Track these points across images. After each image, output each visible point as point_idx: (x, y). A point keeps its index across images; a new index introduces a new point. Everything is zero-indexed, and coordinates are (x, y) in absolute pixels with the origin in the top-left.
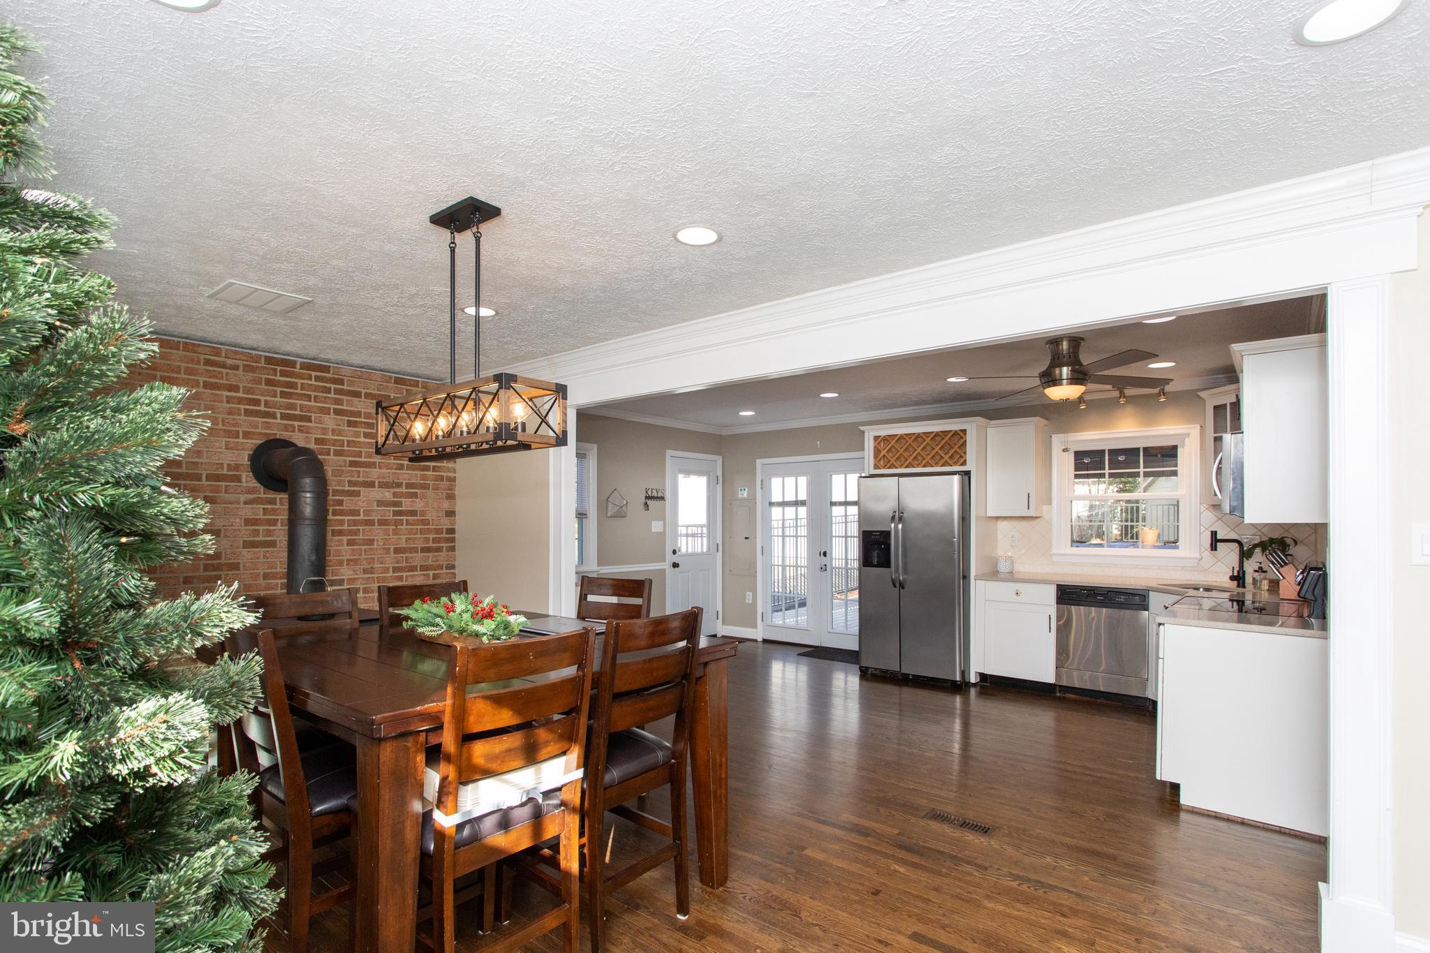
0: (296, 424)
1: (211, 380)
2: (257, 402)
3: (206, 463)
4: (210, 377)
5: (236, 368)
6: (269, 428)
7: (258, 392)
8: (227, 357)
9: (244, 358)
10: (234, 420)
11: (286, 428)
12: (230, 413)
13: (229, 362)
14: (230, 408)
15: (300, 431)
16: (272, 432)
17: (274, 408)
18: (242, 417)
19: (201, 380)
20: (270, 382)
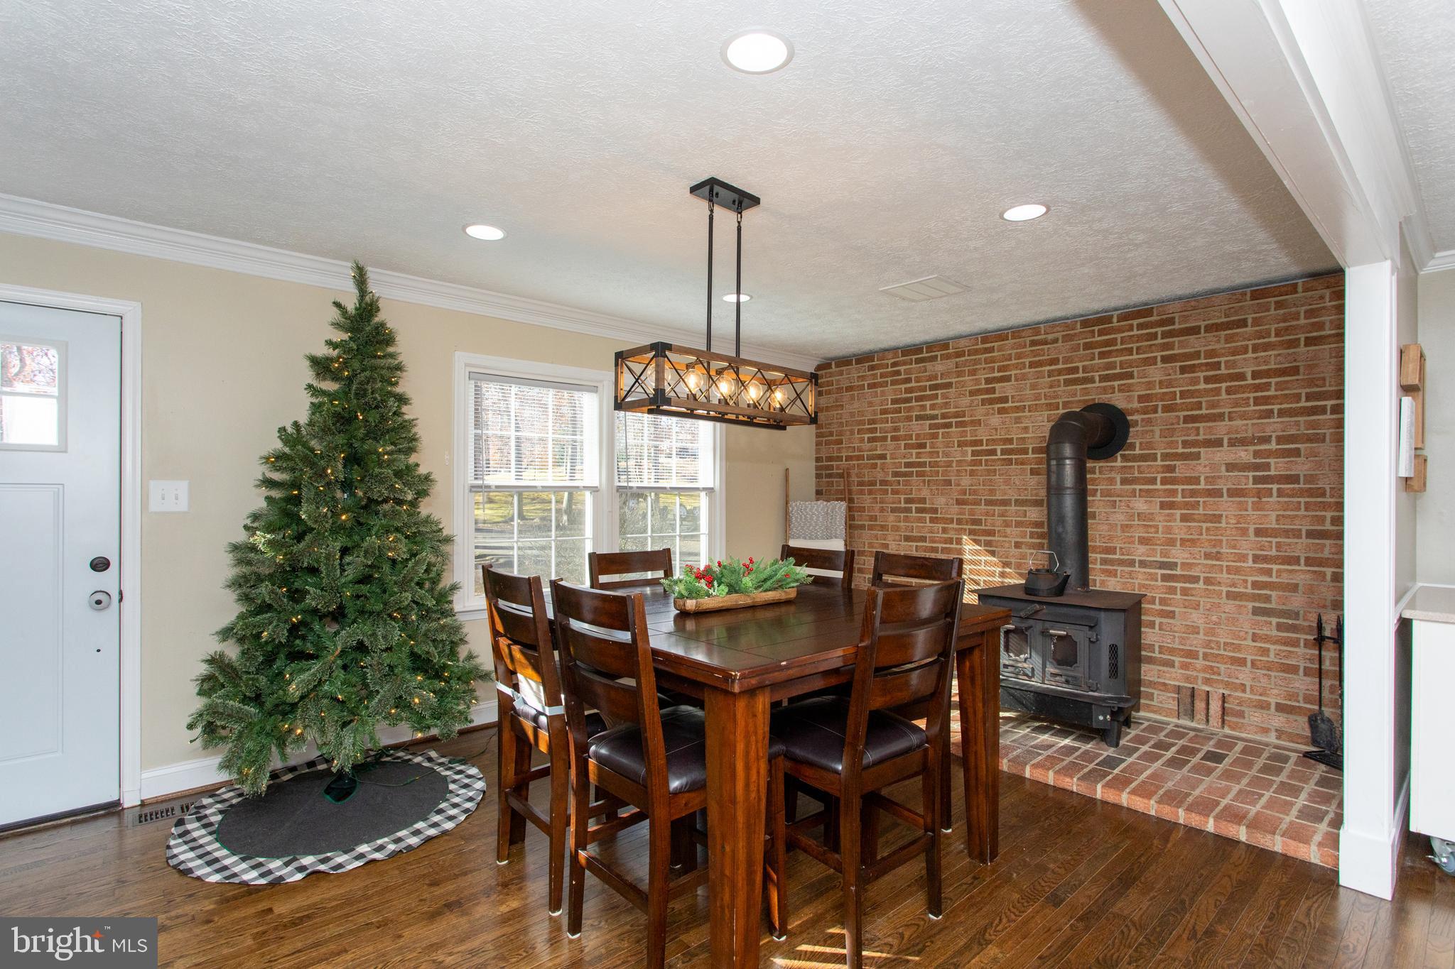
0: (1116, 383)
1: (1034, 359)
2: (1075, 370)
3: (1031, 438)
4: (1035, 356)
5: (1056, 341)
6: (1087, 394)
7: (1076, 359)
8: (1046, 333)
9: (1061, 329)
10: (1054, 392)
11: (1105, 390)
12: (1051, 387)
13: (1050, 337)
14: (1051, 381)
15: (1120, 391)
16: (1091, 397)
17: (1093, 372)
18: (1062, 388)
19: (1027, 361)
20: (1088, 346)
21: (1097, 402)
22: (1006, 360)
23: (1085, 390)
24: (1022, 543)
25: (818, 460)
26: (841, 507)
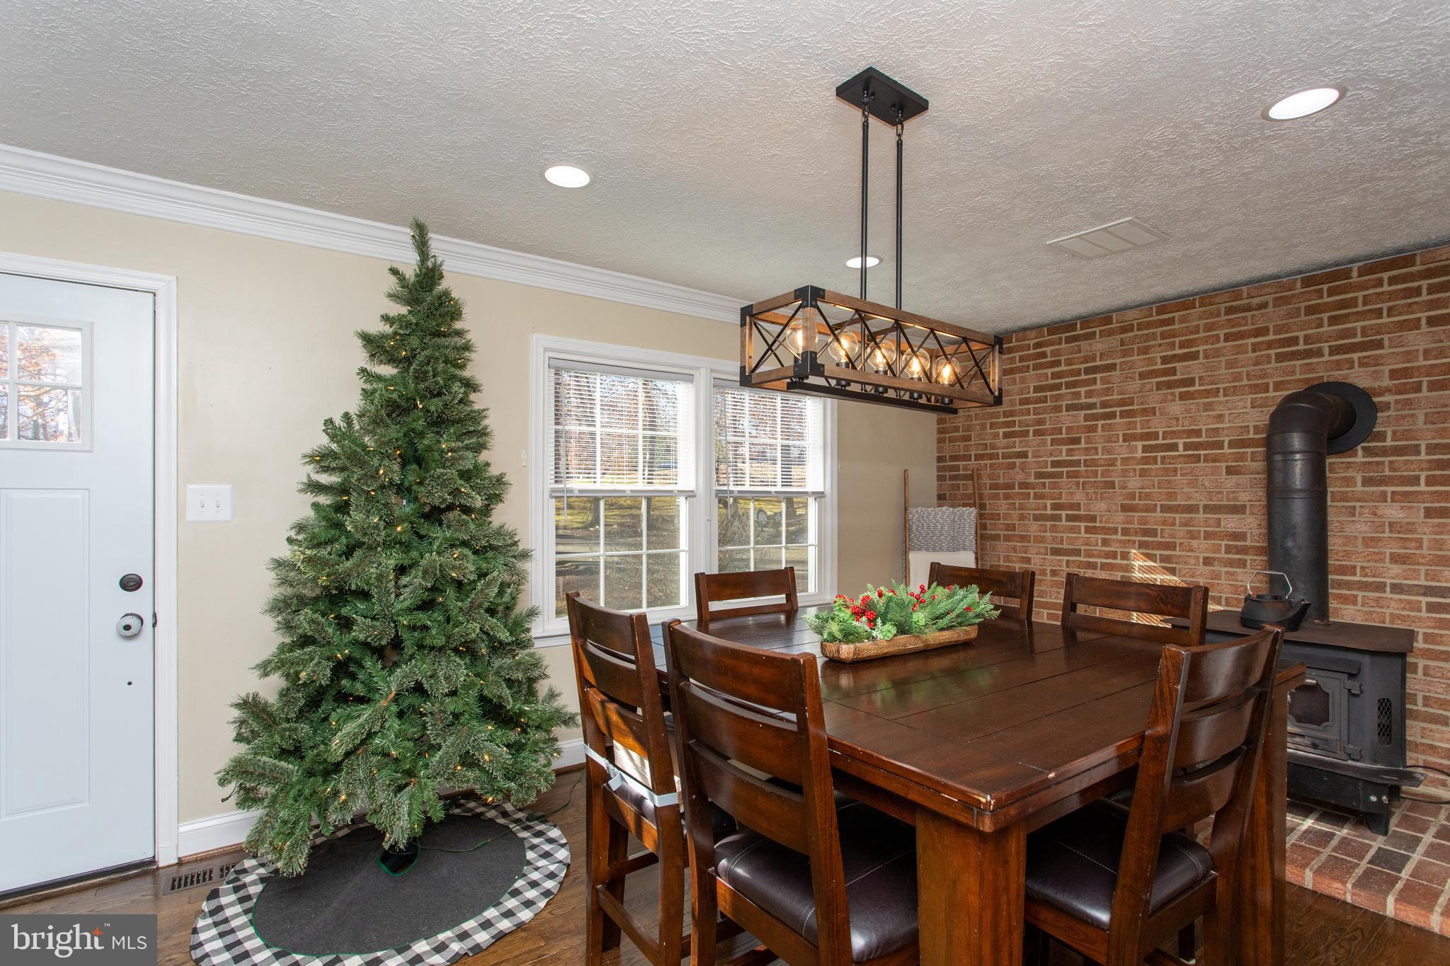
0: (1355, 356)
1: (1233, 330)
2: (1294, 341)
3: (1228, 428)
4: (1233, 327)
5: (1264, 305)
6: (1311, 371)
7: (1294, 328)
8: (1250, 297)
9: (1272, 291)
10: (1261, 370)
11: (1338, 366)
12: (1257, 364)
13: (1255, 301)
14: (1257, 357)
15: (1361, 365)
16: (1316, 375)
17: (1320, 342)
18: (1273, 365)
19: (1222, 333)
20: (1311, 310)
21: (1325, 380)
22: (1192, 333)
23: (1309, 368)
24: (1214, 559)
25: (940, 459)
26: (971, 513)
